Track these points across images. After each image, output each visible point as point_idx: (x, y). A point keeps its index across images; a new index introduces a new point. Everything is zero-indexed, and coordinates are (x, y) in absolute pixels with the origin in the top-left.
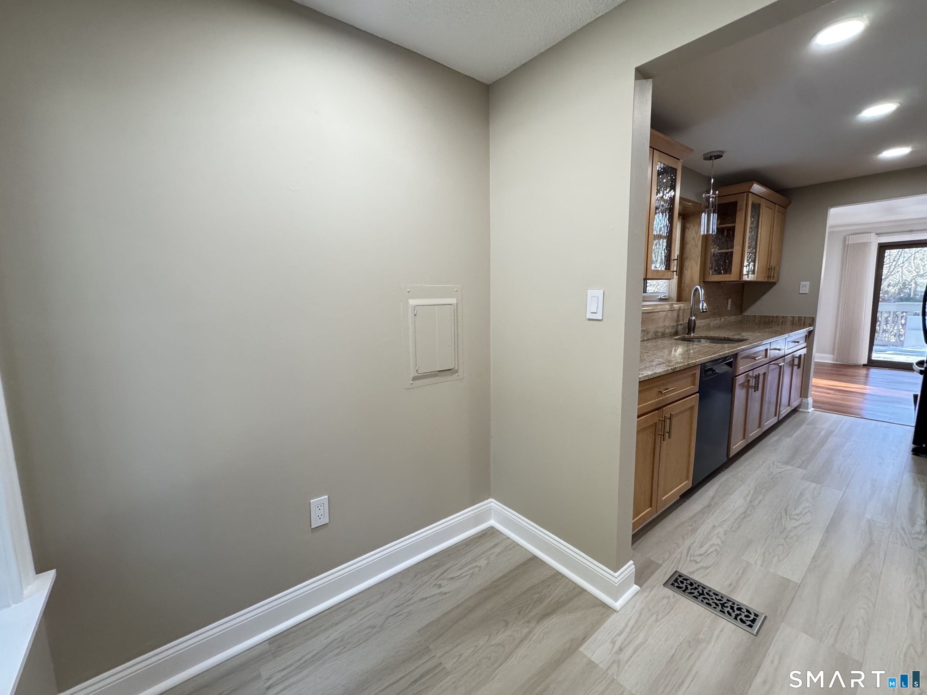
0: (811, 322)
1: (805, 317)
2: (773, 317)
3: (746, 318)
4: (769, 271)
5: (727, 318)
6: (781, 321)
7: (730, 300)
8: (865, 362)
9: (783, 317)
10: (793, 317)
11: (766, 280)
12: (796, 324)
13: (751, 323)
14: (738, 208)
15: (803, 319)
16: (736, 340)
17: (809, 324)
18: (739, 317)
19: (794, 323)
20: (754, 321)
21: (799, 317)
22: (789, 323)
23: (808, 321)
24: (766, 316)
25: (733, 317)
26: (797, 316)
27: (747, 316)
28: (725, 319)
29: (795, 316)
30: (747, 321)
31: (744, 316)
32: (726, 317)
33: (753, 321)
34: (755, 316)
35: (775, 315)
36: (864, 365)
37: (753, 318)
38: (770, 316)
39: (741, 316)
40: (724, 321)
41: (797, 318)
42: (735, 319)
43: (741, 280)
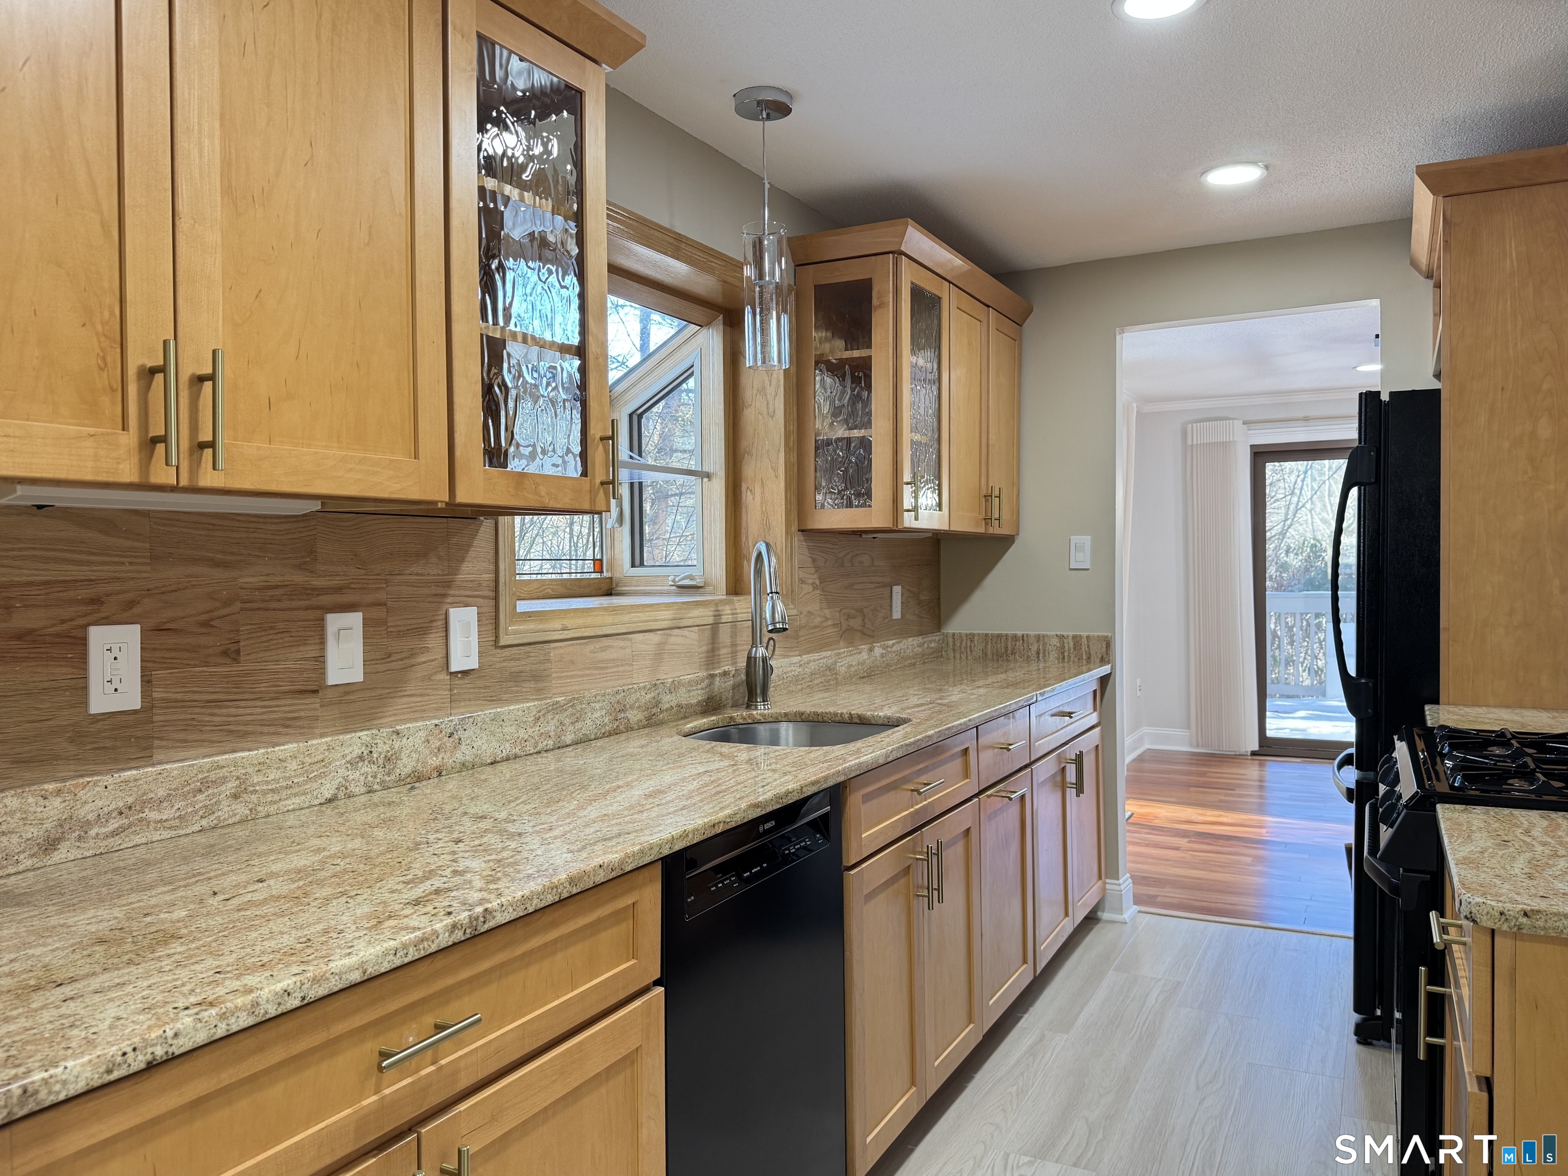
0: (1104, 650)
1: (1088, 637)
2: (1015, 638)
3: (950, 640)
4: (987, 501)
5: (893, 645)
6: (1034, 648)
7: (897, 590)
8: (1256, 747)
9: (1038, 638)
10: (1061, 637)
11: (981, 530)
12: (1069, 657)
13: (964, 657)
15: (1084, 641)
16: (880, 722)
17: (1100, 656)
18: (932, 641)
19: (1066, 654)
20: (971, 651)
21: (1074, 637)
22: (1053, 655)
23: (1097, 649)
24: (999, 636)
25: (910, 639)
26: (1071, 634)
27: (954, 634)
28: (885, 647)
29: (1065, 634)
30: (954, 650)
31: (947, 636)
32: (891, 642)
33: (969, 652)
34: (971, 637)
35: (1019, 633)
36: (1254, 753)
37: (969, 643)
38: (1007, 635)
39: (936, 637)
40: (882, 656)
41: (1070, 638)
42: (919, 646)
43: (900, 527)
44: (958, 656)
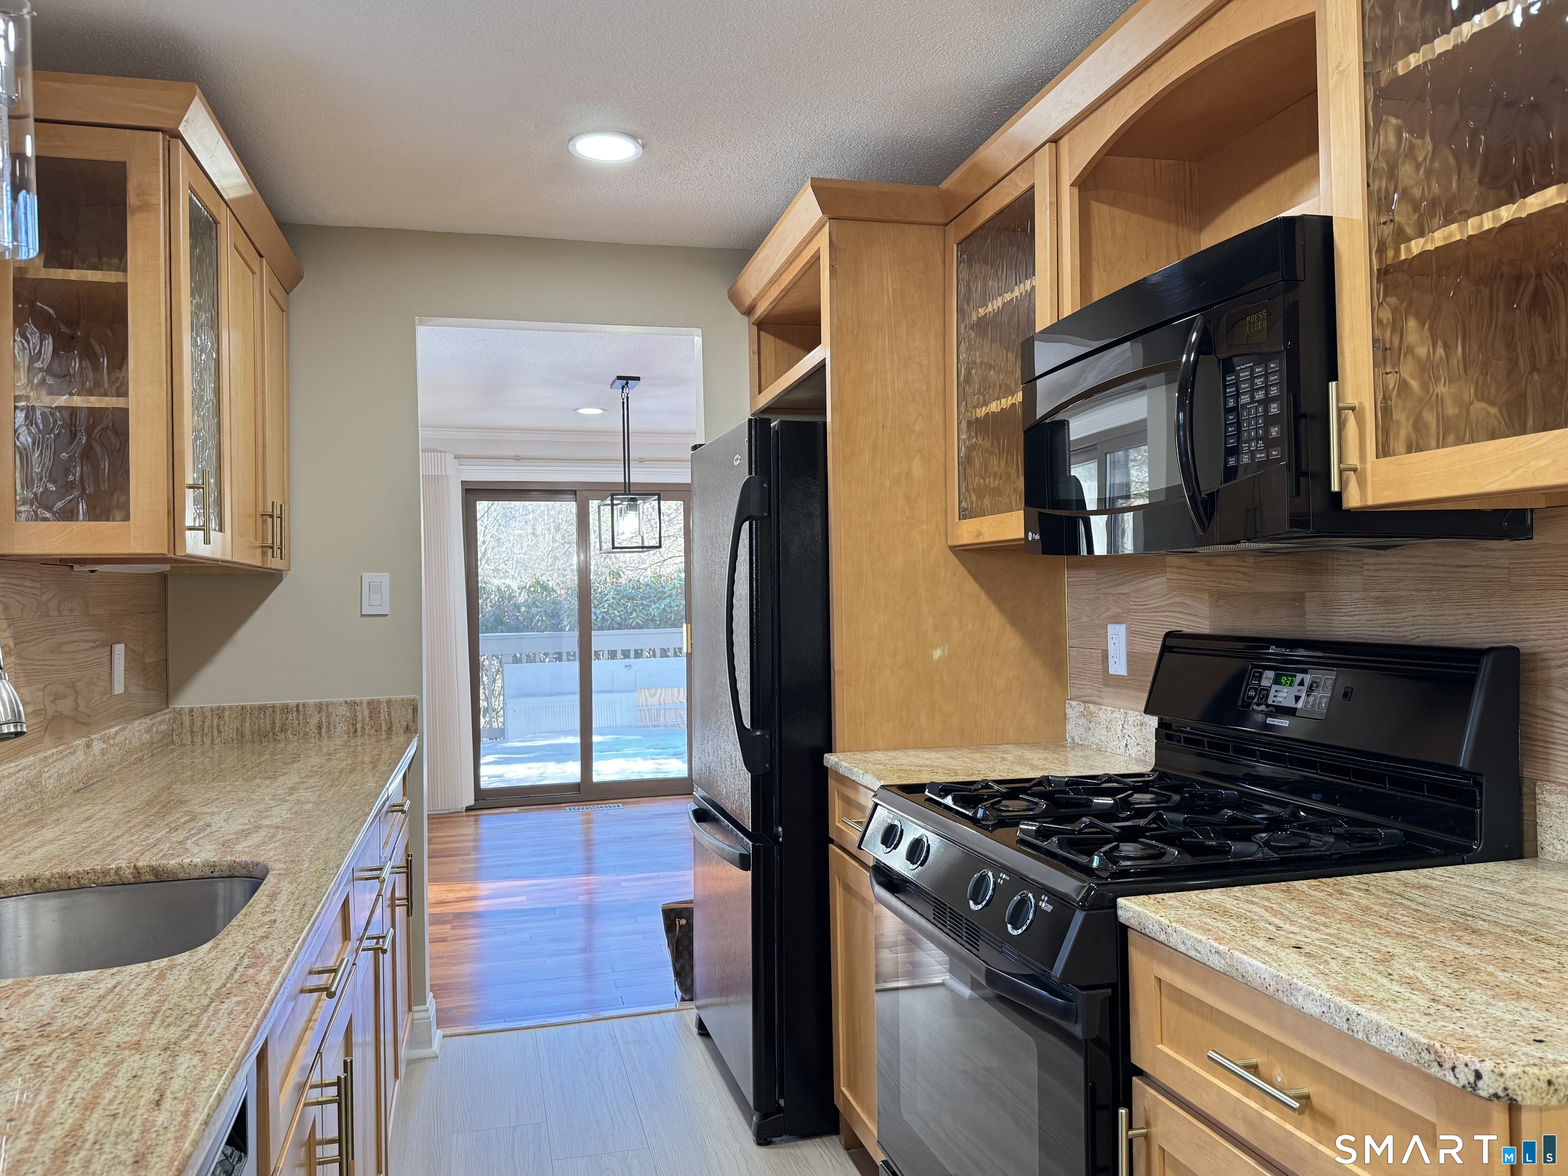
0: (410, 716)
1: (389, 702)
2: (286, 709)
3: (186, 719)
4: (264, 522)
5: (117, 733)
6: (314, 721)
7: (119, 650)
8: (471, 801)
9: (320, 707)
10: (352, 705)
11: (256, 561)
12: (363, 729)
13: (207, 741)
14: (132, 199)
15: (384, 707)
16: (196, 874)
17: (404, 724)
18: (161, 722)
19: (359, 726)
20: (219, 732)
21: (370, 703)
22: (341, 728)
23: (401, 717)
24: (262, 709)
25: (137, 723)
26: (365, 699)
27: (192, 710)
28: (105, 740)
29: (358, 699)
30: (192, 733)
31: (180, 712)
32: (113, 730)
33: (216, 734)
34: (219, 712)
35: (292, 702)
36: (469, 809)
37: (215, 721)
38: (273, 707)
39: (165, 716)
40: (103, 753)
41: (365, 705)
42: (148, 731)
43: (179, 553)
44: (198, 740)
